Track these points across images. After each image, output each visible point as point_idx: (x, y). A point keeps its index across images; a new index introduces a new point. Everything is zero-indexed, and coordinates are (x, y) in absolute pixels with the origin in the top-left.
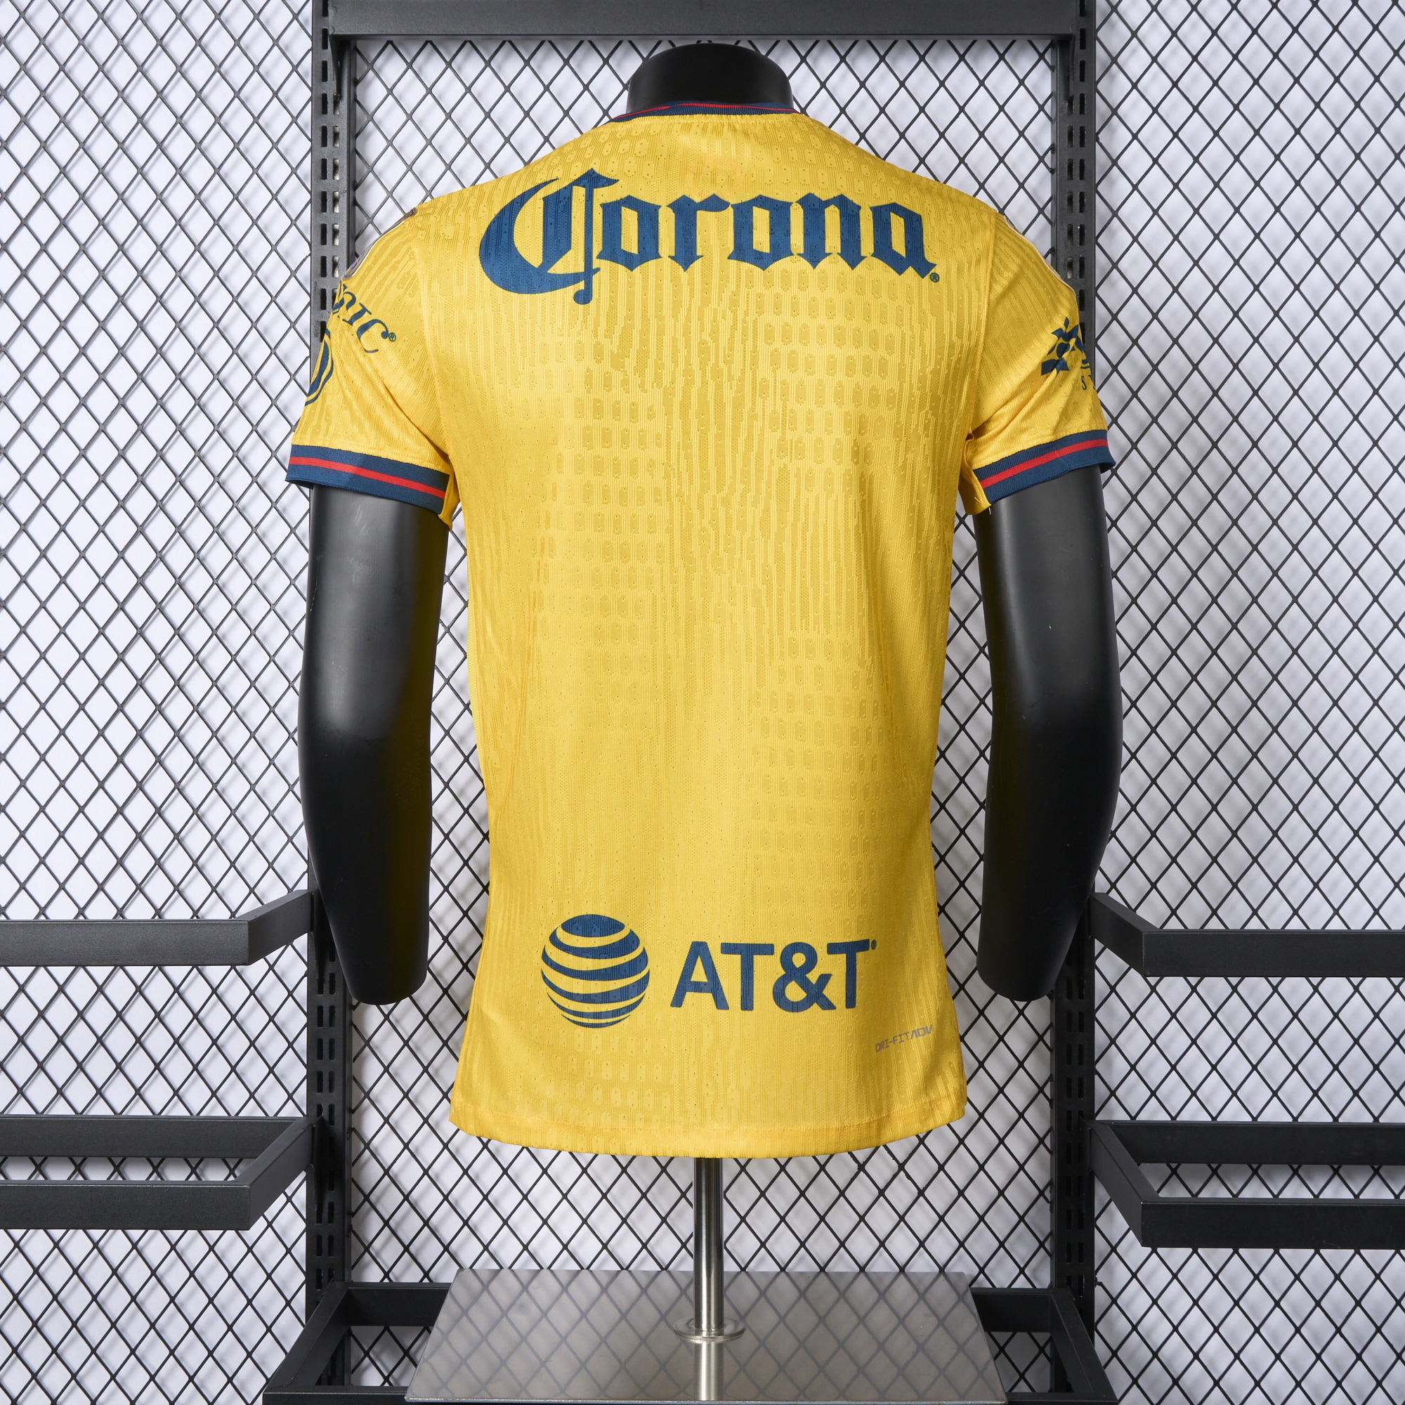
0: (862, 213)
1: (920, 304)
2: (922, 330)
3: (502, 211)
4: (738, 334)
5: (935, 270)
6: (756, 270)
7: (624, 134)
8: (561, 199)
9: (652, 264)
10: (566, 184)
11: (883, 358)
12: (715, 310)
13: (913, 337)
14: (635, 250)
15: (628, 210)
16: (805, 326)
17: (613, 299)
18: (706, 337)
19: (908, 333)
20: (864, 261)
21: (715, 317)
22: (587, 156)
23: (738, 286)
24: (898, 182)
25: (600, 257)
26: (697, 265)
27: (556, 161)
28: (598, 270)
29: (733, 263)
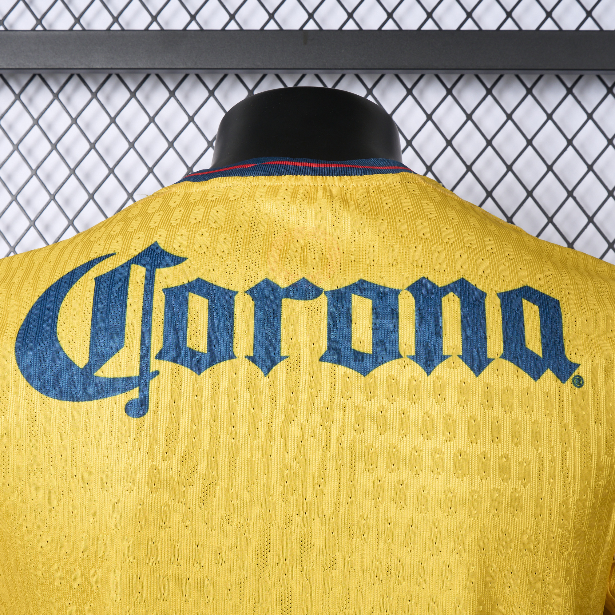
0: (487, 301)
1: (561, 417)
2: (564, 451)
3: (47, 293)
4: (331, 457)
5: (580, 372)
6: (355, 375)
7: (198, 198)
8: (116, 280)
9: (224, 366)
10: (124, 261)
11: (516, 491)
12: (303, 427)
13: (553, 461)
14: (203, 348)
15: (197, 297)
16: (416, 450)
17: (174, 411)
18: (290, 460)
19: (547, 457)
20: (491, 365)
21: (303, 435)
22: (152, 225)
23: (332, 396)
24: (529, 257)
25: (159, 356)
26: (280, 368)
27: (117, 229)
28: (157, 373)
29: (327, 366)
